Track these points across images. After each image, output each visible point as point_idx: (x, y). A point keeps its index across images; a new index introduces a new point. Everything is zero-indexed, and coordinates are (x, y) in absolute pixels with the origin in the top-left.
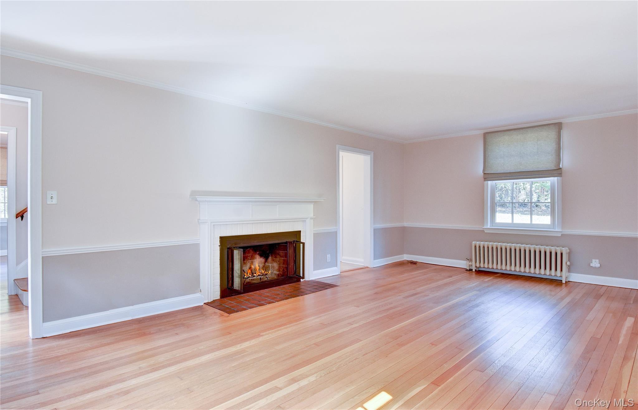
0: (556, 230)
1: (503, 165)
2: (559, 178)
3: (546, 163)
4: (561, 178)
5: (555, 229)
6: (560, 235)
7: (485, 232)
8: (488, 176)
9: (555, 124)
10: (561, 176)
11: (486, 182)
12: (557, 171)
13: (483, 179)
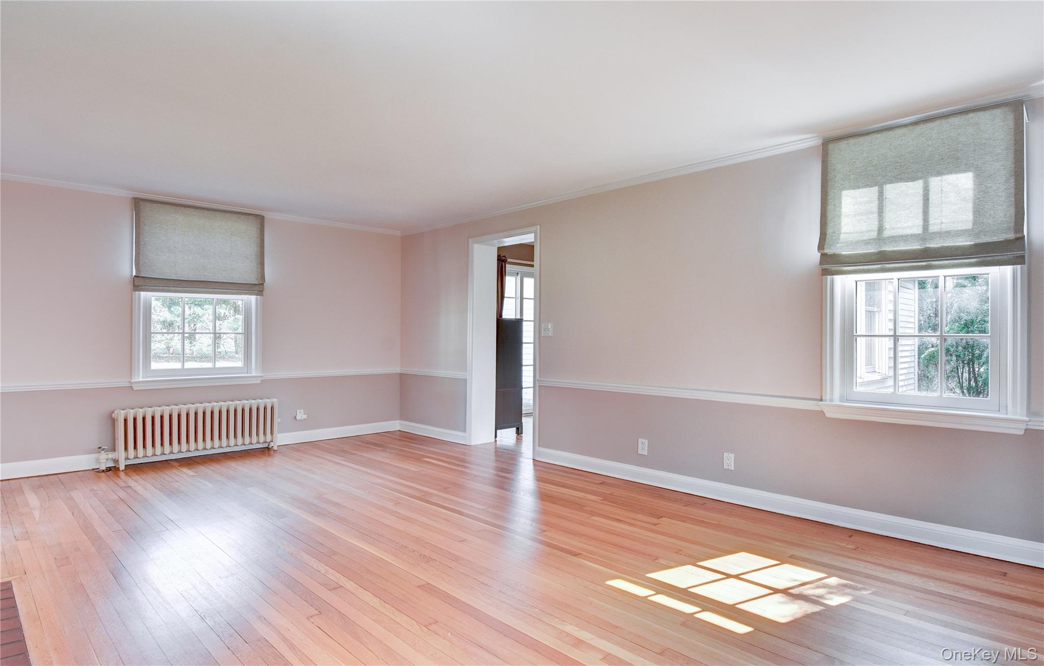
0: (254, 374)
1: (173, 265)
2: (259, 297)
3: (245, 272)
4: (262, 297)
5: (251, 373)
6: (259, 382)
7: (135, 389)
8: (141, 282)
9: (256, 216)
10: (262, 295)
11: (137, 292)
12: (257, 288)
13: (131, 287)
